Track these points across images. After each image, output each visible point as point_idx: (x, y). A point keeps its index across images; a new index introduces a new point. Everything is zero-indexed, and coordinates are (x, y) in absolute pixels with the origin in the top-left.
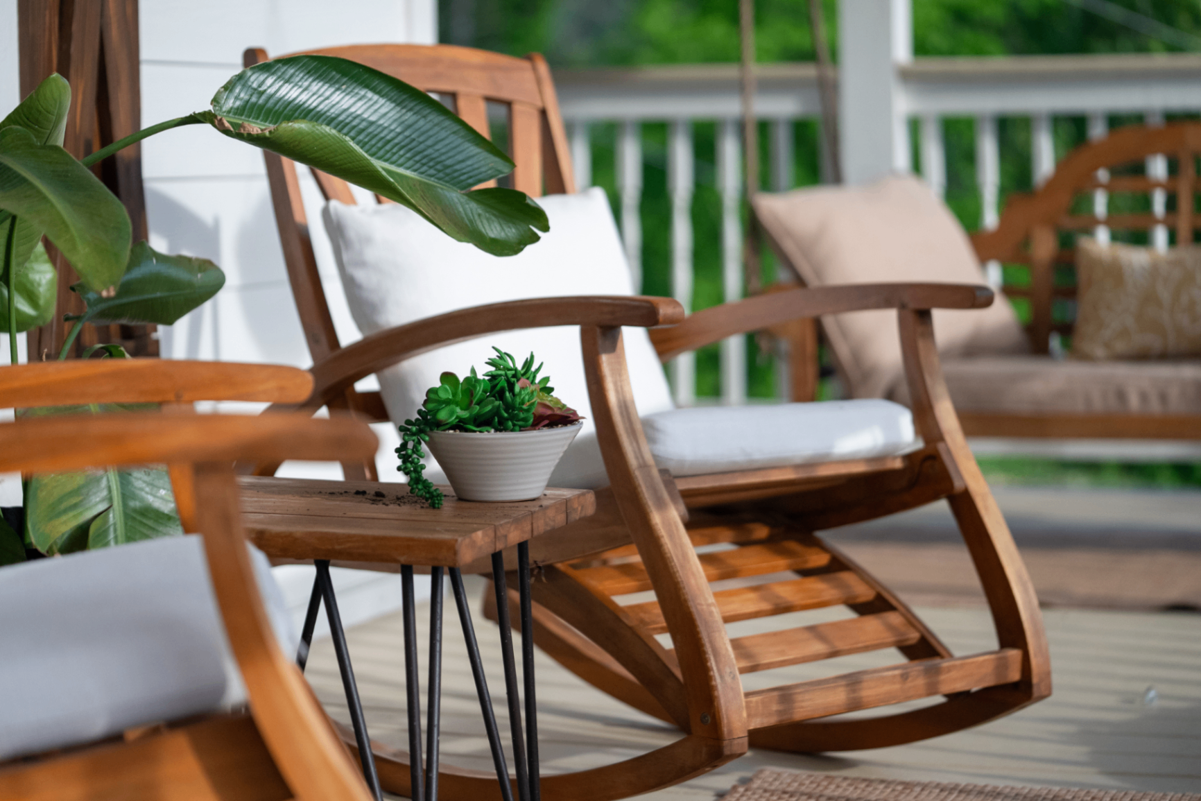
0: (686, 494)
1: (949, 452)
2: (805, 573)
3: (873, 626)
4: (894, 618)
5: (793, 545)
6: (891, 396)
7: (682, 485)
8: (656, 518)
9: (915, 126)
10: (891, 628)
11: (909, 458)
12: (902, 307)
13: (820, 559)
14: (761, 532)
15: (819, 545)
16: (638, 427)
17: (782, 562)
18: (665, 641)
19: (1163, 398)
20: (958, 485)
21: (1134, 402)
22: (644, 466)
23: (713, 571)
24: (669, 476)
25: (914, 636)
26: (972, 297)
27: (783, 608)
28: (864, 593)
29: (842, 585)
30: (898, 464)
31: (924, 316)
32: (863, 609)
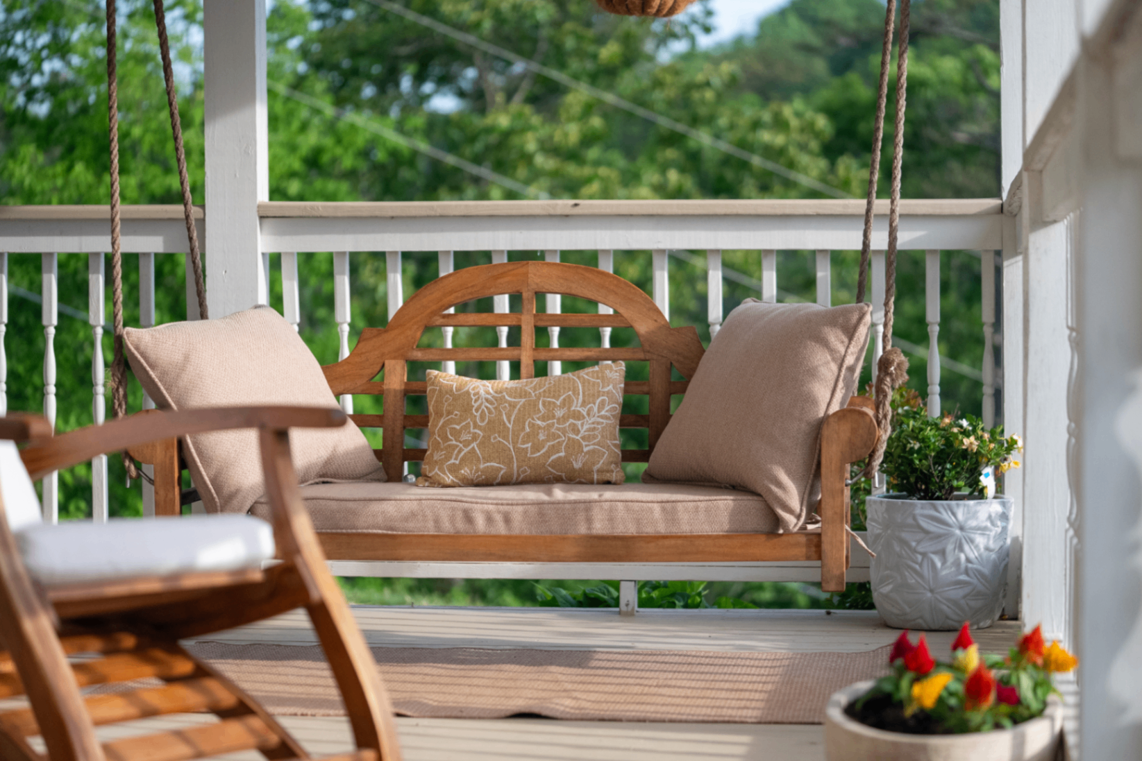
0: (59, 606)
1: (306, 565)
2: (170, 680)
3: (235, 730)
4: (255, 722)
5: (159, 654)
6: (251, 512)
7: (53, 595)
8: (28, 626)
9: (275, 262)
10: (253, 731)
11: (269, 571)
12: (262, 428)
13: (184, 667)
14: (129, 641)
15: (183, 654)
16: (11, 540)
17: (148, 669)
18: (38, 745)
19: (507, 520)
20: (315, 596)
21: (480, 524)
22: (16, 576)
23: (84, 678)
24: (40, 587)
25: (274, 739)
26: (327, 419)
27: (149, 713)
28: (227, 699)
29: (205, 692)
30: (257, 576)
31: (282, 436)
32: (225, 714)
